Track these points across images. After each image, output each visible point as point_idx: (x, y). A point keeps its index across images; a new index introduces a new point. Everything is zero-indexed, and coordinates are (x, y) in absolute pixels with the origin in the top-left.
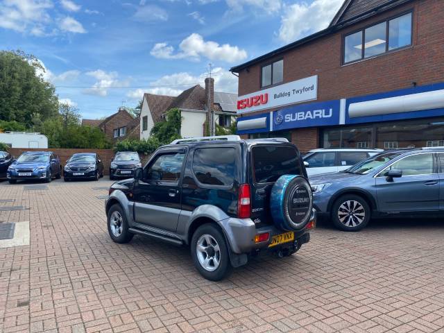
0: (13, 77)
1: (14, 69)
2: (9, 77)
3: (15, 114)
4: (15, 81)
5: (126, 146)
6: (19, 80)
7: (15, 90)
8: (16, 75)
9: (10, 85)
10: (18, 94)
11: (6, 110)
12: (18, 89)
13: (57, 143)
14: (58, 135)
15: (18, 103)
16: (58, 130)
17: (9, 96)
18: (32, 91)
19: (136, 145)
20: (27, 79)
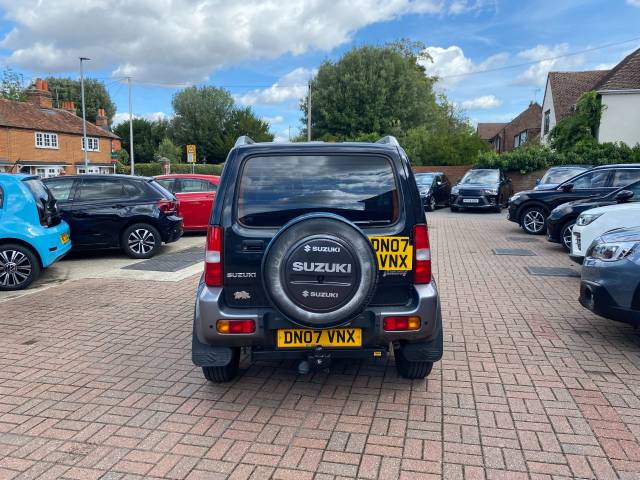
0: (379, 76)
1: (381, 65)
2: (375, 77)
3: (380, 123)
4: (382, 81)
5: (491, 161)
6: (386, 79)
7: (380, 93)
8: (383, 72)
9: (376, 86)
10: (384, 98)
11: (371, 119)
12: (384, 90)
13: (419, 158)
14: (421, 148)
15: (383, 110)
16: (422, 142)
17: (373, 101)
18: (400, 91)
19: (507, 158)
20: (396, 76)
